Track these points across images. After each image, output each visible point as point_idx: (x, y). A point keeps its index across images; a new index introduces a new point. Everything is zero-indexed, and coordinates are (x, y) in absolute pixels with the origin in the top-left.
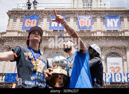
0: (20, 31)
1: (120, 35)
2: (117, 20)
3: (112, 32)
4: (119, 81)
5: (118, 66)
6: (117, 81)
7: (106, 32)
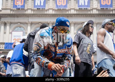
0: (11, 9)
1: (89, 13)
3: (83, 10)
7: (78, 10)
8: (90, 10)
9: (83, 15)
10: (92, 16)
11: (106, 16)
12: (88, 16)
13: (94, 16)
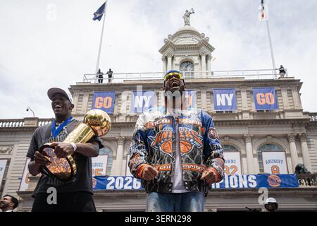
1: (236, 119)
2: (232, 95)
3: (225, 115)
4: (236, 186)
5: (233, 164)
6: (233, 186)
7: (215, 115)
8: (237, 115)
9: (224, 123)
10: (241, 124)
11: (269, 124)
12: (234, 124)
13: (247, 124)
